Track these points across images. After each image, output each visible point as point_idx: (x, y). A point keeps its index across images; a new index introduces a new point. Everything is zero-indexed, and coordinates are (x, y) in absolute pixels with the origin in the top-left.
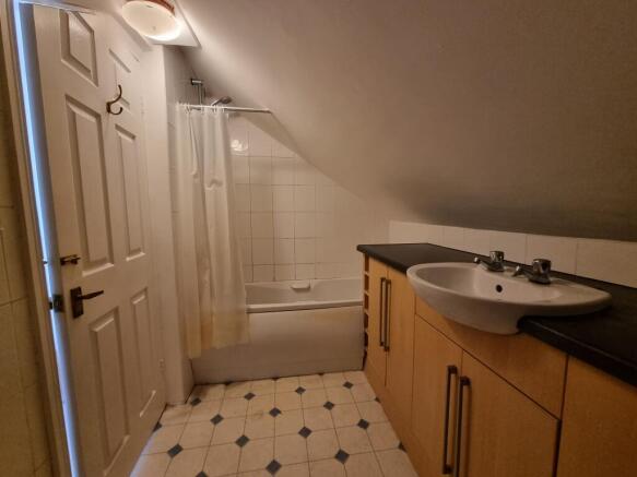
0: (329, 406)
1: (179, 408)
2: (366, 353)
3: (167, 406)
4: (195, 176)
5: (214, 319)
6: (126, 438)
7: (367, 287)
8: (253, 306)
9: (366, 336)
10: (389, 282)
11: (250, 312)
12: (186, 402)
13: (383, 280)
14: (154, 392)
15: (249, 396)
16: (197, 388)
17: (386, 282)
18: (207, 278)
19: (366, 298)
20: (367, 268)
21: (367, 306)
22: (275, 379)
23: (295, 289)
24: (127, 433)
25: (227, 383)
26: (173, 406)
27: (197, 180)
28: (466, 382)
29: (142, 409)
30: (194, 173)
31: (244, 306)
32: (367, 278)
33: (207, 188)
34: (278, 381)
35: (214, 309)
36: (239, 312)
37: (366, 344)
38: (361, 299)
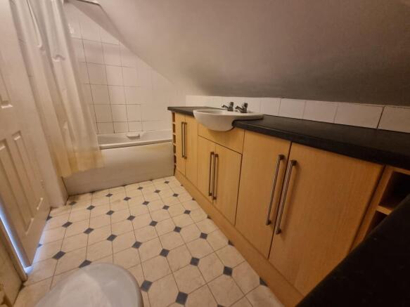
0: (157, 191)
1: (61, 208)
2: (175, 166)
3: (51, 208)
4: (42, 49)
5: (77, 154)
6: (32, 220)
7: (174, 131)
8: (103, 145)
9: (175, 157)
10: (186, 124)
11: (101, 148)
12: (65, 204)
13: (182, 123)
14: (42, 199)
15: (109, 195)
16: (71, 196)
17: (184, 124)
18: (66, 127)
19: (174, 136)
20: (174, 120)
21: (175, 142)
22: (124, 186)
23: (129, 137)
24: (33, 217)
25: (93, 192)
26: (56, 208)
27: (44, 52)
28: (217, 156)
29: (37, 206)
30: (40, 46)
31: (97, 145)
32: (174, 125)
33: (54, 60)
34: (126, 187)
35: (76, 148)
36: (94, 149)
37: (175, 162)
38: (172, 138)
